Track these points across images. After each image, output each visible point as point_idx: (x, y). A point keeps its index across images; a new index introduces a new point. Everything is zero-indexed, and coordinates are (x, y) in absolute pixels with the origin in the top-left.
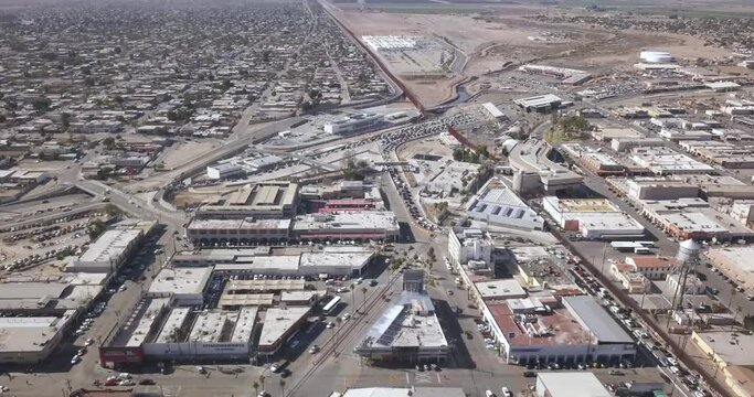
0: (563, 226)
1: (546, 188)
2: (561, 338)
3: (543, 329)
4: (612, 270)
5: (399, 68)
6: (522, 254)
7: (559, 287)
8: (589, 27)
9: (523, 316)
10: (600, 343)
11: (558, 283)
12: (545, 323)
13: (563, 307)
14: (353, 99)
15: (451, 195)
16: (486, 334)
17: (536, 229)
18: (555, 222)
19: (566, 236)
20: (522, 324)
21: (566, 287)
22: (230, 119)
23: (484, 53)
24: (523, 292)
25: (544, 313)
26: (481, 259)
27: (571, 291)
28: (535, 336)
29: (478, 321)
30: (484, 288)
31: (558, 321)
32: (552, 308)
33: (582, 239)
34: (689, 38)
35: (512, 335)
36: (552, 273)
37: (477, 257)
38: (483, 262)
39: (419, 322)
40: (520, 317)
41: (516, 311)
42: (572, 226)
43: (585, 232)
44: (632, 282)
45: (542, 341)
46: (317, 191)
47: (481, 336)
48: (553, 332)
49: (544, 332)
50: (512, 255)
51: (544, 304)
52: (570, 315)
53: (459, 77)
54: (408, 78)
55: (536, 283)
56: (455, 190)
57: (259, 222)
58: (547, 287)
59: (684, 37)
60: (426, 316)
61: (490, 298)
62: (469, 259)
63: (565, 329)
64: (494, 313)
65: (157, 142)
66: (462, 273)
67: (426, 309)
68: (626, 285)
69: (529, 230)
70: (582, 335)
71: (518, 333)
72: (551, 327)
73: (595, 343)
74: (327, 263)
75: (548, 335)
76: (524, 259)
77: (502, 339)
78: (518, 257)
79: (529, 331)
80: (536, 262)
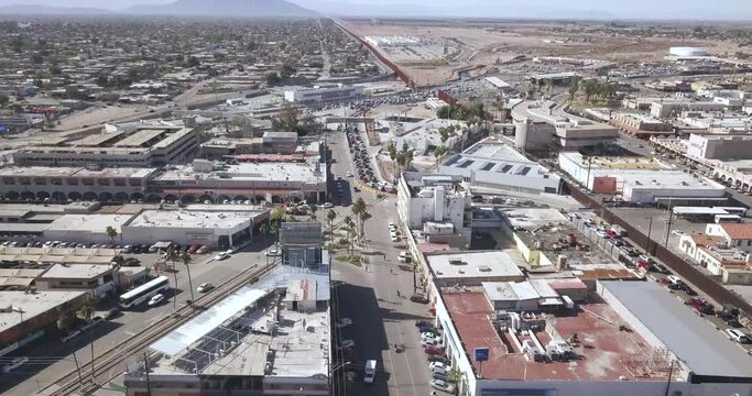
0: (591, 187)
1: (563, 143)
2: (599, 365)
3: (557, 344)
4: (683, 244)
5: (397, 57)
6: (521, 217)
7: (590, 267)
8: (609, 36)
9: (515, 316)
10: (695, 379)
11: (586, 262)
12: (561, 331)
13: (600, 301)
14: (332, 76)
15: (426, 154)
16: (435, 353)
17: (548, 190)
18: (577, 183)
19: (598, 199)
20: (512, 332)
21: (603, 266)
22: (176, 88)
23: (494, 50)
24: (519, 272)
25: (559, 311)
26: (444, 221)
27: (613, 272)
28: (539, 358)
29: (424, 326)
30: (442, 265)
31: (591, 328)
32: (577, 302)
33: (623, 204)
34: (720, 43)
35: (483, 355)
36: (574, 244)
37: (439, 217)
38: (450, 225)
39: (290, 324)
40: (506, 319)
41: (499, 304)
42: (605, 186)
43: (627, 195)
44: (724, 263)
45: (553, 369)
46: (230, 144)
47: (423, 356)
48: (579, 351)
49: (560, 350)
50: (504, 219)
51: (560, 292)
52: (616, 317)
53: (463, 65)
54: (404, 65)
55: (544, 261)
56: (431, 148)
57: (105, 170)
58: (564, 266)
59: (714, 42)
60: (310, 311)
61: (450, 282)
62: (424, 221)
63: (607, 345)
64: (455, 308)
65: (65, 105)
66: (411, 242)
67: (312, 297)
68: (713, 269)
69: (537, 191)
70: (650, 358)
71: (498, 352)
72: (575, 340)
73: (682, 376)
74: (175, 224)
75: (567, 357)
76: (522, 224)
77: (463, 364)
78: (514, 222)
79: (527, 347)
80: (546, 229)
